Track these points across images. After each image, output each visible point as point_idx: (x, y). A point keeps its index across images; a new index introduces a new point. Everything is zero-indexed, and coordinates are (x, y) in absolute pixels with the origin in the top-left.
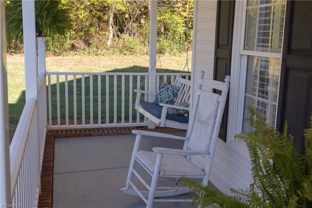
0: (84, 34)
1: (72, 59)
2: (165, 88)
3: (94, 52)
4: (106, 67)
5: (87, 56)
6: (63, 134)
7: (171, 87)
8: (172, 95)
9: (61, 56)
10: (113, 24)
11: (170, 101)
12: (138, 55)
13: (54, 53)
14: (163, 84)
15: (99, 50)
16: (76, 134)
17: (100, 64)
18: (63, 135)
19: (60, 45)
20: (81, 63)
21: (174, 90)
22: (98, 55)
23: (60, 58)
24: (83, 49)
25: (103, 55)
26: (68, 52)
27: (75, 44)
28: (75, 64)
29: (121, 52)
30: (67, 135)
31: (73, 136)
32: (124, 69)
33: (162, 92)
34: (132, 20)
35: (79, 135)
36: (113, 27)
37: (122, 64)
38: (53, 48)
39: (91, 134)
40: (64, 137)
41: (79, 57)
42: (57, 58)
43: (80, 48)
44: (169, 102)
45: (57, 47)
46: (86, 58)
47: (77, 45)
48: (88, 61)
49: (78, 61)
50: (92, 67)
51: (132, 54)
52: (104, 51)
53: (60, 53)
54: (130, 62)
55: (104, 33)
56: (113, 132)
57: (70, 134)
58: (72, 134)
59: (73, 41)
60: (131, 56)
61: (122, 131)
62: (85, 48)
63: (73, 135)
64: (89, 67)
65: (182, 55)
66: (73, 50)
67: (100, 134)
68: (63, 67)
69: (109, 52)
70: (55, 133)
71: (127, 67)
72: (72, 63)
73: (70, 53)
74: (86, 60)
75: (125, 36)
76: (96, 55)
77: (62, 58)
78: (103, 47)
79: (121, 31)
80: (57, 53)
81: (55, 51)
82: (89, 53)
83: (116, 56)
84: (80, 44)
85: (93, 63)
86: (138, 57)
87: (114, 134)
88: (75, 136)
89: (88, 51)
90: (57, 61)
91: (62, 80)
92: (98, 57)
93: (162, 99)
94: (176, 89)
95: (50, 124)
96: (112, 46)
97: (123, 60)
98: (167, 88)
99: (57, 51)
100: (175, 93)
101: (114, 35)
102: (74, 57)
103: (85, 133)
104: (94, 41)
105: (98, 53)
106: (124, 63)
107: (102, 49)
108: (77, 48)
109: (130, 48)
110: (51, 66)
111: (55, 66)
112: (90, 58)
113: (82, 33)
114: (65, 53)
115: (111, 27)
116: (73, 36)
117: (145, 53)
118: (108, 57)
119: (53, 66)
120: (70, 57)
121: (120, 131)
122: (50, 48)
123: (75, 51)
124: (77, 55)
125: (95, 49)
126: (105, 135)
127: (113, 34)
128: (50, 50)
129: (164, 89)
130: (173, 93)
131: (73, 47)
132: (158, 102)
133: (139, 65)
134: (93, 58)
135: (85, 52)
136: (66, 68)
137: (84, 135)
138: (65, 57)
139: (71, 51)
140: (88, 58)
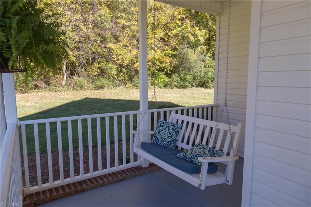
0: (44, 77)
1: (36, 95)
2: (165, 126)
3: (53, 89)
4: (65, 100)
5: (48, 92)
6: (47, 197)
7: (172, 125)
8: (175, 133)
9: (27, 93)
10: (66, 70)
11: (173, 140)
12: (86, 90)
13: (20, 91)
14: (161, 122)
15: (57, 88)
16: (64, 194)
17: (59, 98)
18: (47, 199)
19: (25, 85)
20: (44, 98)
21: (176, 129)
22: (56, 91)
23: (26, 95)
24: (45, 88)
25: (61, 91)
26: (32, 90)
27: (37, 84)
28: (39, 99)
29: (74, 88)
30: (52, 198)
31: (60, 198)
32: (79, 100)
33: (162, 131)
34: (80, 67)
35: (69, 194)
36: (66, 72)
37: (76, 97)
38: (20, 88)
39: (83, 188)
40: (49, 202)
41: (42, 93)
42: (23, 95)
43: (42, 87)
44: (172, 142)
45: (23, 87)
46: (48, 94)
47: (39, 85)
48: (50, 96)
49: (42, 96)
50: (54, 101)
51: (82, 90)
52: (61, 88)
53: (26, 91)
54: (82, 95)
55: (58, 76)
56: (109, 181)
57: (56, 195)
58: (58, 195)
59: (36, 83)
60: (82, 91)
61: (118, 178)
62: (46, 87)
63: (60, 195)
64: (52, 101)
65: (116, 89)
66: (36, 89)
67: (94, 186)
68: (29, 102)
69: (65, 89)
70: (35, 199)
71: (81, 99)
72: (37, 98)
73: (34, 91)
74: (48, 96)
75: (75, 77)
76: (55, 91)
77: (28, 95)
78: (59, 86)
79: (72, 74)
80: (23, 91)
81: (21, 90)
82: (49, 90)
83: (70, 91)
84: (42, 84)
85: (54, 97)
86: (86, 92)
87: (110, 183)
88: (64, 197)
89: (48, 89)
90: (23, 97)
91: (30, 112)
92: (57, 93)
93: (164, 138)
94: (178, 126)
95: (26, 186)
96: (67, 85)
97: (76, 94)
98: (167, 126)
99: (23, 90)
100: (177, 131)
101: (67, 78)
102: (38, 94)
103: (76, 189)
104: (53, 82)
105: (56, 90)
106: (78, 96)
107: (59, 87)
108: (40, 87)
109: (80, 86)
110: (19, 102)
111: (22, 102)
112: (50, 94)
113: (43, 77)
114: (30, 91)
115: (64, 72)
116: (36, 78)
117: (91, 88)
118: (64, 92)
119: (21, 101)
120: (34, 94)
121: (116, 178)
122: (17, 88)
123: (38, 89)
124: (39, 92)
125: (54, 87)
126: (100, 186)
127: (67, 76)
128: (17, 89)
129: (163, 127)
130: (176, 131)
131: (36, 86)
132: (159, 142)
133: (89, 97)
134: (53, 94)
135: (46, 90)
136: (32, 103)
137: (75, 192)
138: (30, 94)
139: (34, 89)
140: (49, 94)
